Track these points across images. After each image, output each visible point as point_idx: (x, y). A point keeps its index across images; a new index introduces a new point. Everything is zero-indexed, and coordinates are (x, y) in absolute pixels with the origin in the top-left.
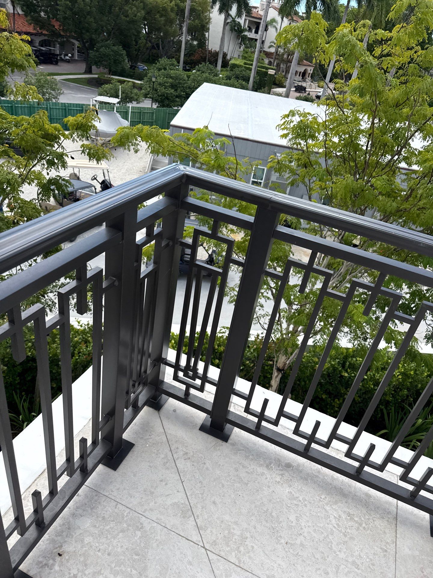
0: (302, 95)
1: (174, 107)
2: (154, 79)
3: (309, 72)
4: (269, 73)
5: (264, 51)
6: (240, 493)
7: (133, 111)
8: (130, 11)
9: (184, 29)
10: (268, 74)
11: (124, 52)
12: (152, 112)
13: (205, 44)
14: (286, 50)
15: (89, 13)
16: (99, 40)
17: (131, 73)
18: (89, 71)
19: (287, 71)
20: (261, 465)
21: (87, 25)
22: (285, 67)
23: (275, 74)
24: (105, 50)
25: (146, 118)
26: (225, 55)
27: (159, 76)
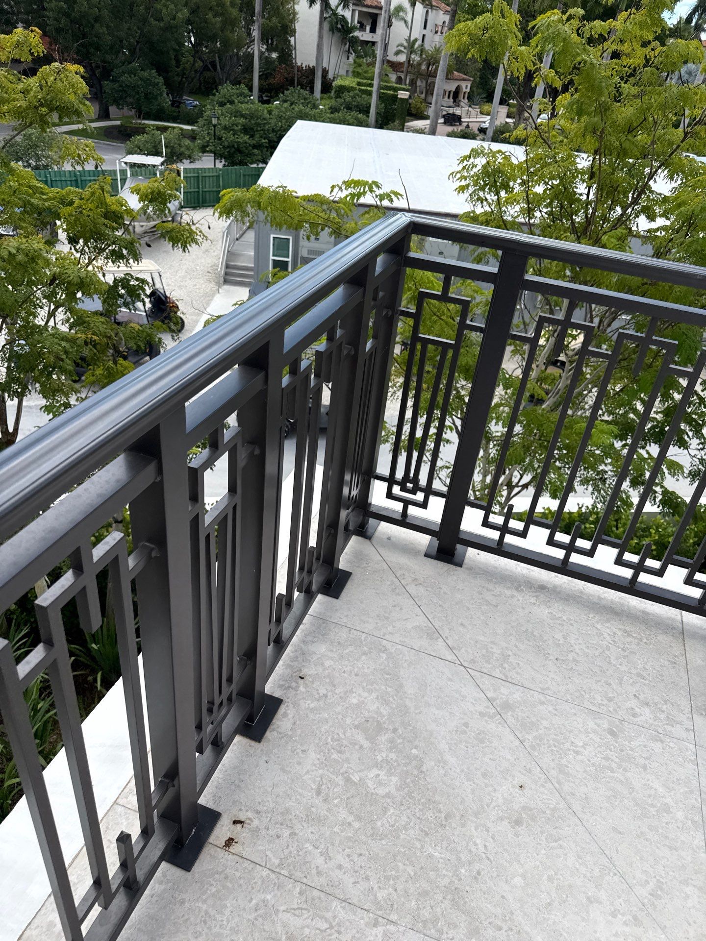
0: (456, 130)
1: (251, 163)
2: (214, 121)
3: (464, 90)
4: (399, 96)
5: (389, 62)
6: (489, 615)
7: (186, 175)
8: (164, 11)
9: (255, 34)
10: (397, 98)
11: (161, 80)
12: (217, 174)
13: (290, 55)
14: (424, 56)
15: (97, 19)
16: (117, 62)
17: (175, 114)
18: (104, 115)
19: (429, 91)
20: (508, 588)
21: (96, 39)
22: (424, 84)
23: (410, 97)
24: (129, 79)
25: (207, 186)
26: (325, 72)
27: (222, 115)
